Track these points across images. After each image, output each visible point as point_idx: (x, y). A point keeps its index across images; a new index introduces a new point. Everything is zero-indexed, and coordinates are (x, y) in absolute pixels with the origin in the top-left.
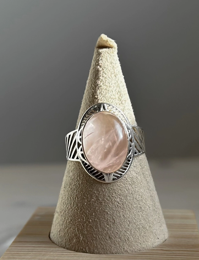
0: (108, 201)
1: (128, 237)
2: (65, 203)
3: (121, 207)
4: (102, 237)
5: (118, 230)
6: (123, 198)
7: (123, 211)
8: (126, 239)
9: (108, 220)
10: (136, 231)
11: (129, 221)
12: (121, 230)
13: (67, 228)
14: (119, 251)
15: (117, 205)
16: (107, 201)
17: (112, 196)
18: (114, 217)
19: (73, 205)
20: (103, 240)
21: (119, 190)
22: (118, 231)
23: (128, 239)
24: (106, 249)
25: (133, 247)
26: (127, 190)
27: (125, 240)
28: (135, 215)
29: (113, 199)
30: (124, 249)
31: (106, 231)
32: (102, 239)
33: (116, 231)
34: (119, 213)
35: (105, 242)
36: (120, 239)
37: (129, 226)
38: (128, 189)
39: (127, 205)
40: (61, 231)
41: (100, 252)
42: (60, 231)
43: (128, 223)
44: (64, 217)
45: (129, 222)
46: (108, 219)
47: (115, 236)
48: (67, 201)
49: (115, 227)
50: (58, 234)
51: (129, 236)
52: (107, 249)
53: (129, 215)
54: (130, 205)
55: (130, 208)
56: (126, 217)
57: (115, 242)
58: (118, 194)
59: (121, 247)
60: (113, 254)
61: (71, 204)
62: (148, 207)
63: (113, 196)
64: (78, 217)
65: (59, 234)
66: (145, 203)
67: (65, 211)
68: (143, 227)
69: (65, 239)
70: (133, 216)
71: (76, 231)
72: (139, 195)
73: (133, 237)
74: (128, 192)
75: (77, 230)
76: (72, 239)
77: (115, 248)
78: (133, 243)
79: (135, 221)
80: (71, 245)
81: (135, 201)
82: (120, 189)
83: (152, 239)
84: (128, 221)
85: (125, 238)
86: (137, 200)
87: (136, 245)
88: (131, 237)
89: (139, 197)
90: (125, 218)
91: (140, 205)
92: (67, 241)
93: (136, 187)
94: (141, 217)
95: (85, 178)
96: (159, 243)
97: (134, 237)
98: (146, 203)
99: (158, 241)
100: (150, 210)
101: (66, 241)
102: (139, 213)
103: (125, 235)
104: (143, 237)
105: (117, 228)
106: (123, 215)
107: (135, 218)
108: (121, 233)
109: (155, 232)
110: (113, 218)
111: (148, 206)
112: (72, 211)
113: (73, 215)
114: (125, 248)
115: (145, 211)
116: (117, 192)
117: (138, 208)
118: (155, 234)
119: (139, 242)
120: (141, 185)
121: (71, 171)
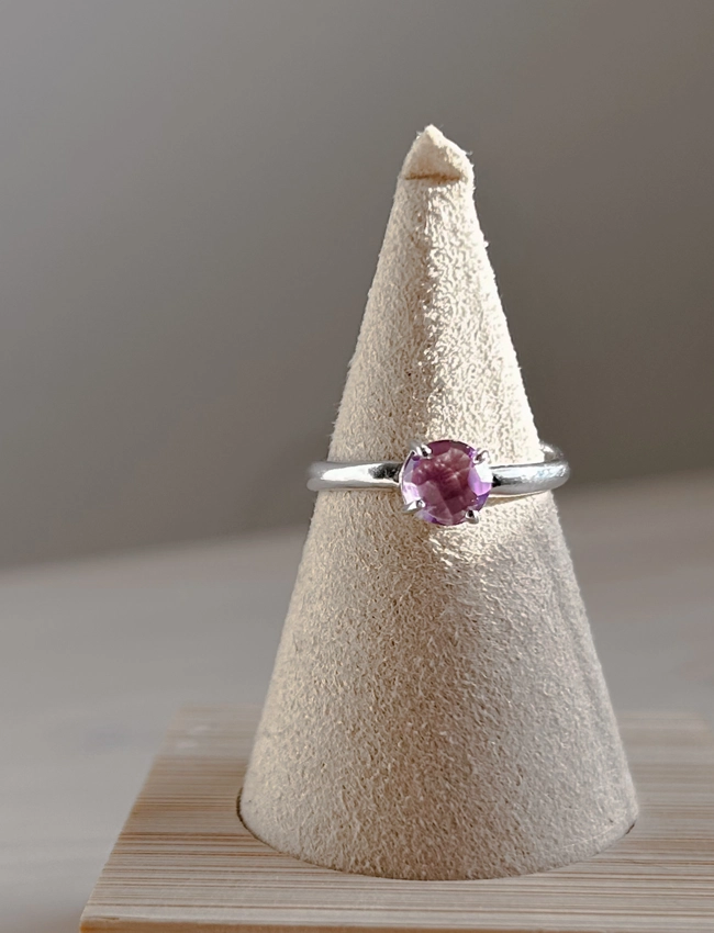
0: (450, 699)
1: (517, 822)
2: (299, 705)
3: (491, 721)
4: (428, 823)
5: (482, 797)
6: (497, 691)
7: (498, 733)
8: (511, 829)
9: (450, 765)
10: (542, 801)
11: (518, 765)
12: (493, 798)
13: (305, 789)
14: (486, 869)
15: (480, 715)
16: (445, 701)
17: (464, 686)
18: (469, 756)
19: (327, 713)
20: (434, 832)
21: (486, 663)
22: (483, 801)
23: (516, 829)
24: (445, 862)
25: (533, 854)
26: (511, 662)
27: (508, 831)
28: (539, 746)
29: (466, 695)
30: (502, 861)
31: (442, 801)
32: (431, 828)
33: (477, 803)
34: (486, 741)
35: (439, 839)
36: (491, 828)
37: (518, 784)
38: (513, 660)
39: (512, 714)
40: (283, 798)
41: (424, 873)
42: (280, 798)
43: (517, 773)
44: (295, 751)
45: (520, 770)
46: (448, 761)
47: (474, 820)
48: (305, 697)
49: (473, 787)
50: (275, 809)
51: (519, 819)
52: (448, 864)
53: (520, 748)
54: (522, 713)
55: (522, 725)
56: (508, 753)
57: (472, 840)
58: (481, 676)
59: (492, 855)
60: (467, 878)
61: (319, 710)
62: (577, 718)
63: (466, 683)
64: (347, 753)
65: (279, 810)
66: (568, 706)
67: (298, 733)
68: (563, 785)
69: (301, 828)
70: (533, 750)
71: (337, 799)
72: (550, 678)
73: (531, 818)
74: (514, 669)
75: (344, 797)
76: (324, 827)
77: (473, 858)
78: (534, 840)
79: (537, 767)
80: (321, 848)
81: (537, 700)
82: (489, 661)
83: (592, 823)
84: (515, 766)
85: (505, 823)
86: (544, 695)
87: (542, 848)
88: (527, 820)
89: (548, 686)
90: (506, 757)
91: (552, 710)
92: (308, 833)
93: (540, 650)
94: (555, 752)
95: (369, 621)
96: (613, 837)
97: (535, 820)
98: (570, 703)
99: (613, 831)
100: (586, 726)
101: (304, 834)
102: (551, 738)
103: (506, 817)
104: (565, 819)
105: (478, 791)
106: (501, 748)
107: (538, 755)
108: (492, 809)
109: (601, 801)
110: (465, 756)
111: (579, 714)
112: (322, 734)
113: (326, 746)
114: (508, 858)
115: (570, 733)
116: (477, 671)
117: (548, 720)
118: (602, 808)
119: (551, 837)
120: (556, 642)
121: (317, 596)
